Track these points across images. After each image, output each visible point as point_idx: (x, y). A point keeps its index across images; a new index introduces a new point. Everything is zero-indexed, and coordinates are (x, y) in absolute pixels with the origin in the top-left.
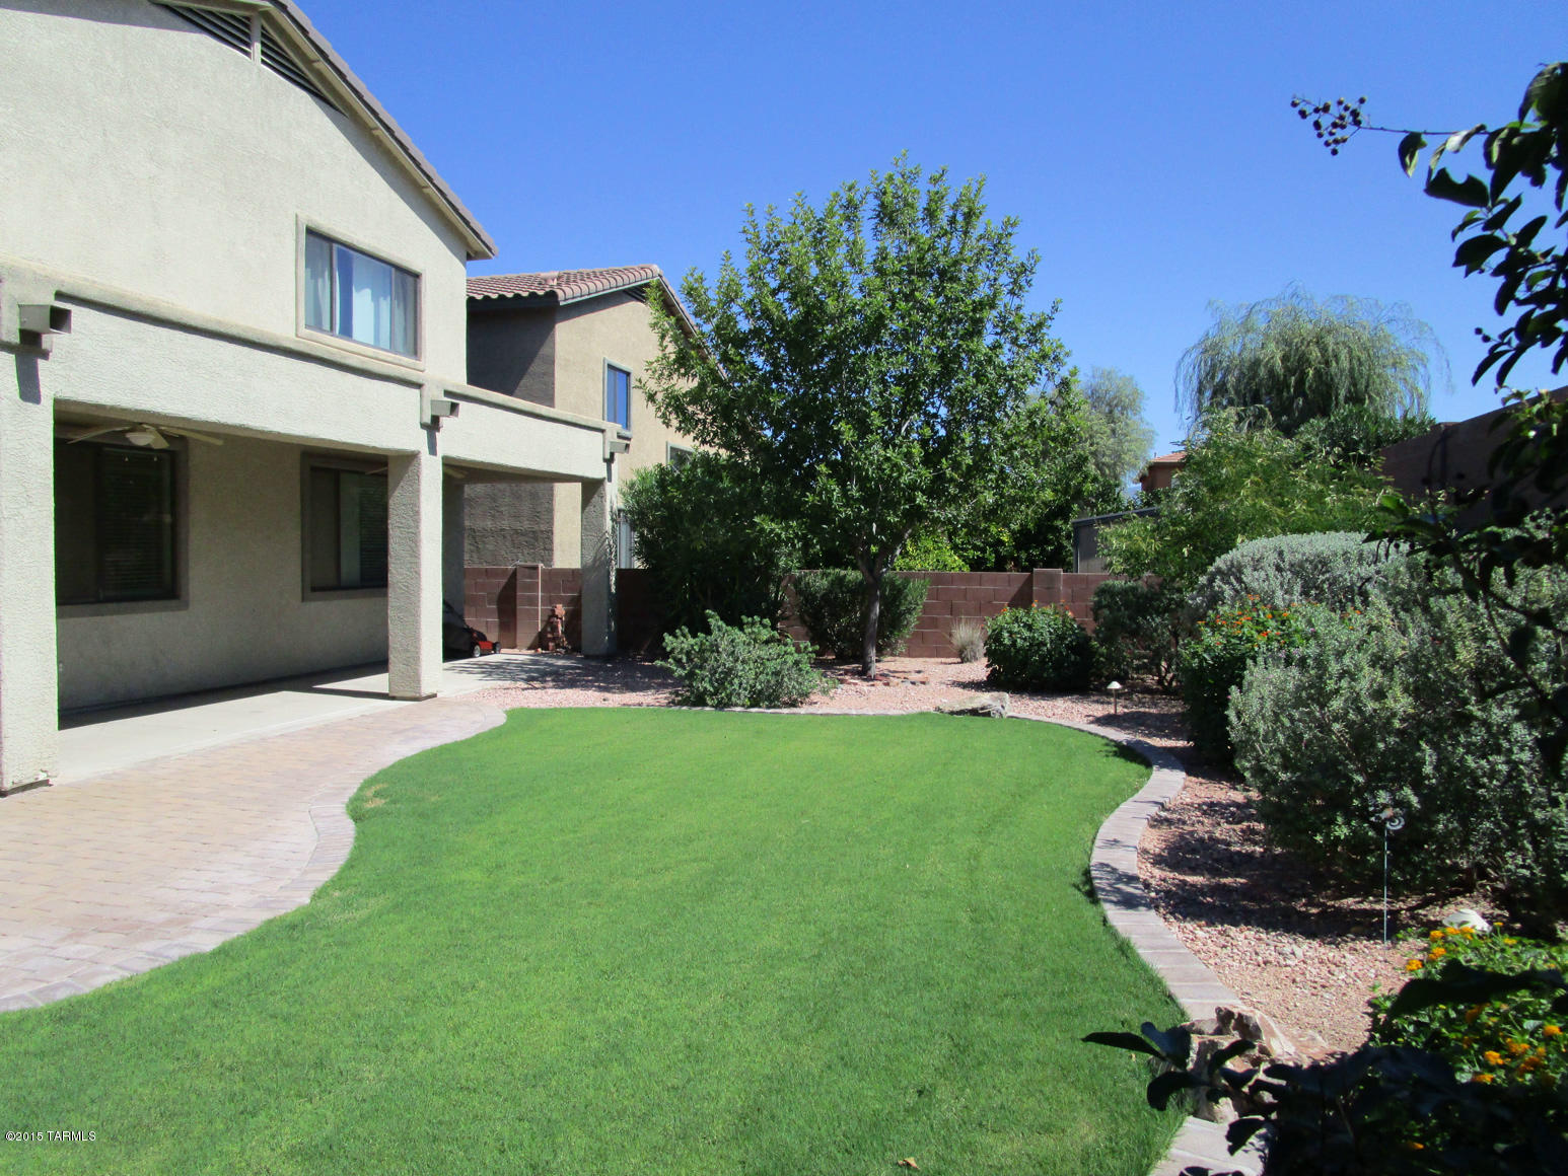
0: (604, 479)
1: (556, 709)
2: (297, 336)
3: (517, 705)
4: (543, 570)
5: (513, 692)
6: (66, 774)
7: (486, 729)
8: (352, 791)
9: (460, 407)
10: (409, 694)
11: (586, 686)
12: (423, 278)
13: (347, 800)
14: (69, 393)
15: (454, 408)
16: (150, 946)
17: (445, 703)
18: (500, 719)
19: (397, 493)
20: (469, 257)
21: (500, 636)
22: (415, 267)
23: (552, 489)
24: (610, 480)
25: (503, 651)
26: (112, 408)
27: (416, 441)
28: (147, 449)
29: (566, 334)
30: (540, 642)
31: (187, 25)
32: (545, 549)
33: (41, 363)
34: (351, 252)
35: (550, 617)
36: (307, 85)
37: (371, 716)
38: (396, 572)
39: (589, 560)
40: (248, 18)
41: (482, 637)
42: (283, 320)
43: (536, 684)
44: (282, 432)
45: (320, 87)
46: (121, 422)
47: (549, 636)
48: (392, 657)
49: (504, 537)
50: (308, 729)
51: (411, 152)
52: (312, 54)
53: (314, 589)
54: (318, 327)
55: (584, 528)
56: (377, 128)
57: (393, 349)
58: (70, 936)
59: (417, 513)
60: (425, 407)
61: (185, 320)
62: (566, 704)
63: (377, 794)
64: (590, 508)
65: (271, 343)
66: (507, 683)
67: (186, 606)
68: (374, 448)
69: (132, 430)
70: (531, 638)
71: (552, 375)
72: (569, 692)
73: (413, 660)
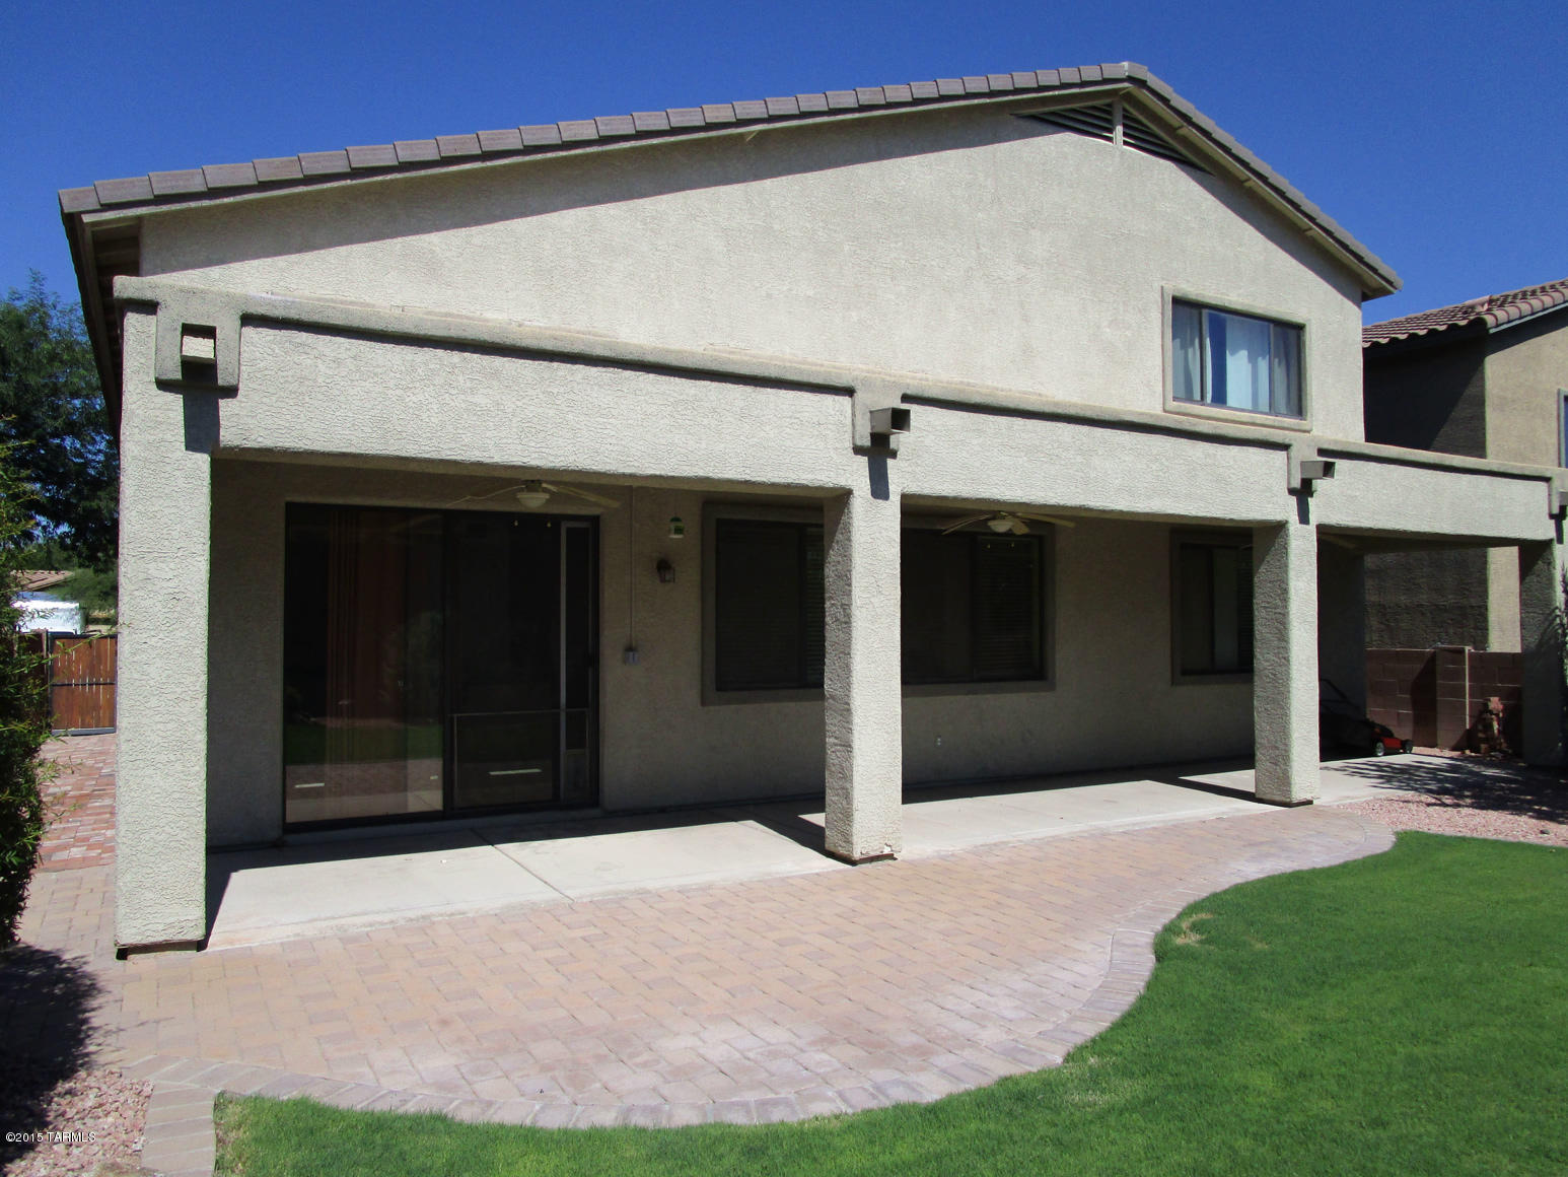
0: (1551, 540)
1: (1463, 839)
2: (1165, 411)
3: (1413, 826)
4: (1470, 654)
5: (1413, 807)
6: (911, 849)
7: (1359, 856)
8: (1166, 919)
9: (1337, 466)
10: (1277, 798)
11: (1519, 809)
12: (1307, 329)
13: (1159, 928)
14: (914, 488)
15: (1328, 470)
16: (881, 1075)
17: (1322, 813)
18: (1383, 842)
19: (1262, 569)
20: (1365, 297)
21: (1414, 732)
22: (1296, 317)
23: (1485, 556)
24: (1560, 540)
25: (1415, 749)
26: (955, 499)
27: (1283, 508)
28: (1009, 534)
29: (1498, 368)
30: (1467, 742)
31: (1051, 128)
32: (1476, 628)
33: (890, 462)
34: (1223, 315)
35: (1481, 713)
36: (1167, 153)
37: (1228, 820)
38: (1262, 659)
39: (1534, 640)
40: (1109, 105)
41: (1390, 734)
42: (1148, 397)
43: (1447, 799)
44: (1125, 509)
45: (1184, 151)
46: (982, 512)
47: (1481, 735)
48: (1258, 755)
49: (1423, 614)
50: (1155, 829)
51: (1289, 195)
52: (1175, 121)
53: (1185, 672)
54: (1189, 399)
55: (1524, 604)
56: (1249, 179)
57: (1272, 410)
58: (823, 1040)
59: (1285, 591)
60: (1293, 472)
61: (1023, 406)
62: (1482, 834)
63: (1194, 927)
64: (1531, 579)
65: (1112, 418)
66: (1409, 795)
67: (1052, 687)
68: (1231, 520)
69: (994, 518)
70: (1455, 737)
71: (1483, 418)
72: (1492, 815)
73: (1282, 758)
